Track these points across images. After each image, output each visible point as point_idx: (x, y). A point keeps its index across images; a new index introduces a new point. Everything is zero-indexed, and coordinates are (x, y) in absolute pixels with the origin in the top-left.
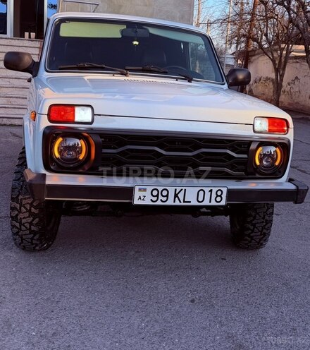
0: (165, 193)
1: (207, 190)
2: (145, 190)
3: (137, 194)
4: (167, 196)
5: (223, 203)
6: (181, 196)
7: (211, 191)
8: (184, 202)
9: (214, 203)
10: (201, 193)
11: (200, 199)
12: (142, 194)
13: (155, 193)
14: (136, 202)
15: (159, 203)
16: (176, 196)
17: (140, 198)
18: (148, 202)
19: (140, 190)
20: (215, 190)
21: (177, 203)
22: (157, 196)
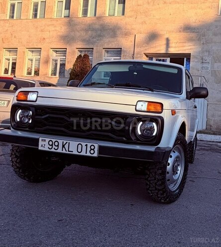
0: (56, 144)
1: (84, 144)
2: (45, 141)
3: (41, 143)
4: (58, 146)
5: (96, 155)
6: (66, 146)
7: (86, 145)
8: (69, 151)
9: (88, 154)
10: (80, 146)
11: (79, 151)
12: (43, 143)
13: (51, 143)
14: (40, 148)
15: (53, 150)
16: (63, 146)
17: (42, 146)
18: (46, 149)
19: (42, 140)
20: (89, 145)
21: (64, 151)
22: (52, 145)
